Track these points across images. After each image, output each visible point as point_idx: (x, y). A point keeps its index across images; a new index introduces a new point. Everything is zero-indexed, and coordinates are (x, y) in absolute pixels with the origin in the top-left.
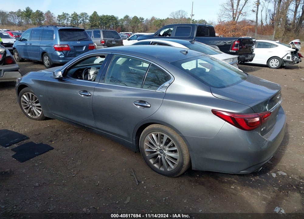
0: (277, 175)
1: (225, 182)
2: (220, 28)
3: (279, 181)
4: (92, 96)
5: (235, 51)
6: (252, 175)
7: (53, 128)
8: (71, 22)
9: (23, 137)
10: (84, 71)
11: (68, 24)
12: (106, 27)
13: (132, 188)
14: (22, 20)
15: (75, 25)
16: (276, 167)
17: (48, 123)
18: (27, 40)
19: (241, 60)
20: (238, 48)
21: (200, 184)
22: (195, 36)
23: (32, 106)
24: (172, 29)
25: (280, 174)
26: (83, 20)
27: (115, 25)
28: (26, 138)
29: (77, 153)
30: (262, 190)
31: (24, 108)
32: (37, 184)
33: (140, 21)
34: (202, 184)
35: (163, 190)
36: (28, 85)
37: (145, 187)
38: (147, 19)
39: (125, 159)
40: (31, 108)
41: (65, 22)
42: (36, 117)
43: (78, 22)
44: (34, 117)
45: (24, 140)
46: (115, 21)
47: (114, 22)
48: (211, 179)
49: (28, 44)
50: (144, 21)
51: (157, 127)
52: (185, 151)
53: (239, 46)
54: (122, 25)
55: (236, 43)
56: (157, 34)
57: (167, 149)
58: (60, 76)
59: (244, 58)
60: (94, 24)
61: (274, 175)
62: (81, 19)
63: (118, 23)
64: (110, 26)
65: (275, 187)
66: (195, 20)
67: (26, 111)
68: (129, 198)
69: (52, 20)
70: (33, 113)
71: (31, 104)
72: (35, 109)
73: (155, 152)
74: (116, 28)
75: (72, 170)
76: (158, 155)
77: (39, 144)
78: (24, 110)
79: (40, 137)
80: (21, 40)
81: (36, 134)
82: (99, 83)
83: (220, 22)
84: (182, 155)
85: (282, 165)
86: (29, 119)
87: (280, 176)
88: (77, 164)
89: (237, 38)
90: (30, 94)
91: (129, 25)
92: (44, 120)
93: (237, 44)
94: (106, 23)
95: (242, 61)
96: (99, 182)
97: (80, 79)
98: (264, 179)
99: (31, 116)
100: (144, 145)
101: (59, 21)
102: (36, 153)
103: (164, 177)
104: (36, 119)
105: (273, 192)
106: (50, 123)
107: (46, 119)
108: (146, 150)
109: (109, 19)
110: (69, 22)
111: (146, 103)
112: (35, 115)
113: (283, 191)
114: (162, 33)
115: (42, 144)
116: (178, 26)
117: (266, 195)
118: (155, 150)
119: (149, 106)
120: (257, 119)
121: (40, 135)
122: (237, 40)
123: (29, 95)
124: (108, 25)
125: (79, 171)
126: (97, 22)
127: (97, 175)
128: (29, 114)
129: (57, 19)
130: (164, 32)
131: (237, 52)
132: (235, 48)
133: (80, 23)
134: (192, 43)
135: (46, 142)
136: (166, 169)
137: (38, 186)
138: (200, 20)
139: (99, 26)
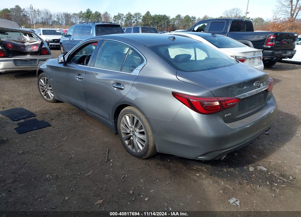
0: (256, 169)
1: (193, 169)
2: (275, 26)
3: (254, 175)
4: (83, 79)
5: (269, 47)
6: (227, 167)
7: (60, 109)
8: (125, 22)
9: (32, 115)
10: (86, 58)
11: (122, 24)
12: (157, 26)
13: (99, 164)
14: (82, 20)
15: (128, 24)
16: (258, 162)
17: (59, 105)
18: (71, 36)
19: (276, 57)
20: (274, 43)
21: (166, 168)
22: (228, 30)
23: (47, 89)
24: (206, 24)
25: (258, 169)
26: (136, 20)
27: (166, 25)
28: (33, 115)
29: (68, 131)
30: (228, 181)
31: (41, 91)
32: (21, 152)
33: (192, 20)
34: (169, 168)
35: (127, 168)
36: (44, 70)
37: (111, 165)
38: (199, 19)
39: (107, 139)
40: (46, 91)
41: (120, 21)
42: (50, 100)
43: (131, 22)
44: (48, 99)
45: (31, 117)
46: (167, 21)
47: (165, 22)
48: (180, 165)
49: (71, 40)
50: (195, 21)
51: (129, 109)
52: (150, 134)
53: (275, 41)
54: (173, 24)
55: (272, 37)
56: (191, 29)
57: (138, 130)
58: (62, 61)
59: (281, 55)
60: (146, 24)
61: (251, 169)
62: (134, 19)
63: (169, 22)
64: (161, 25)
65: (245, 180)
66: (250, 19)
67: (42, 94)
68: (91, 172)
69: (109, 20)
70: (48, 96)
71: (47, 88)
72: (49, 93)
73: (129, 133)
74: (167, 27)
75: (55, 144)
76: (131, 136)
77: (41, 121)
78: (42, 93)
79: (45, 115)
80: (66, 36)
81: (44, 113)
82: (90, 67)
83: (275, 20)
84: (148, 137)
85: (268, 161)
86: (45, 101)
87: (258, 170)
88: (63, 139)
89: (273, 33)
90: (46, 78)
91: (180, 24)
92: (56, 103)
93: (273, 39)
94: (158, 23)
95: (278, 58)
96: (73, 156)
97: (83, 64)
98: (238, 171)
99: (47, 99)
100: (121, 126)
101: (115, 21)
102: (34, 128)
103: (134, 158)
104: (49, 102)
105: (238, 184)
106: (60, 105)
107: (58, 101)
108: (123, 131)
109: (161, 19)
110: (124, 22)
111: (121, 85)
112: (50, 98)
113: (252, 185)
114: (196, 29)
115: (43, 121)
116: (213, 21)
117: (229, 185)
118: (129, 132)
119: (123, 88)
120: (217, 103)
121: (46, 114)
122: (273, 34)
123: (44, 78)
124: (160, 24)
125: (62, 145)
126: (149, 22)
127: (74, 150)
128: (45, 97)
129: (113, 19)
130: (199, 28)
131: (272, 47)
132: (270, 43)
133: (134, 22)
134: (214, 36)
135: (47, 120)
136: (136, 151)
137: (21, 153)
138: (257, 19)
139: (151, 25)
